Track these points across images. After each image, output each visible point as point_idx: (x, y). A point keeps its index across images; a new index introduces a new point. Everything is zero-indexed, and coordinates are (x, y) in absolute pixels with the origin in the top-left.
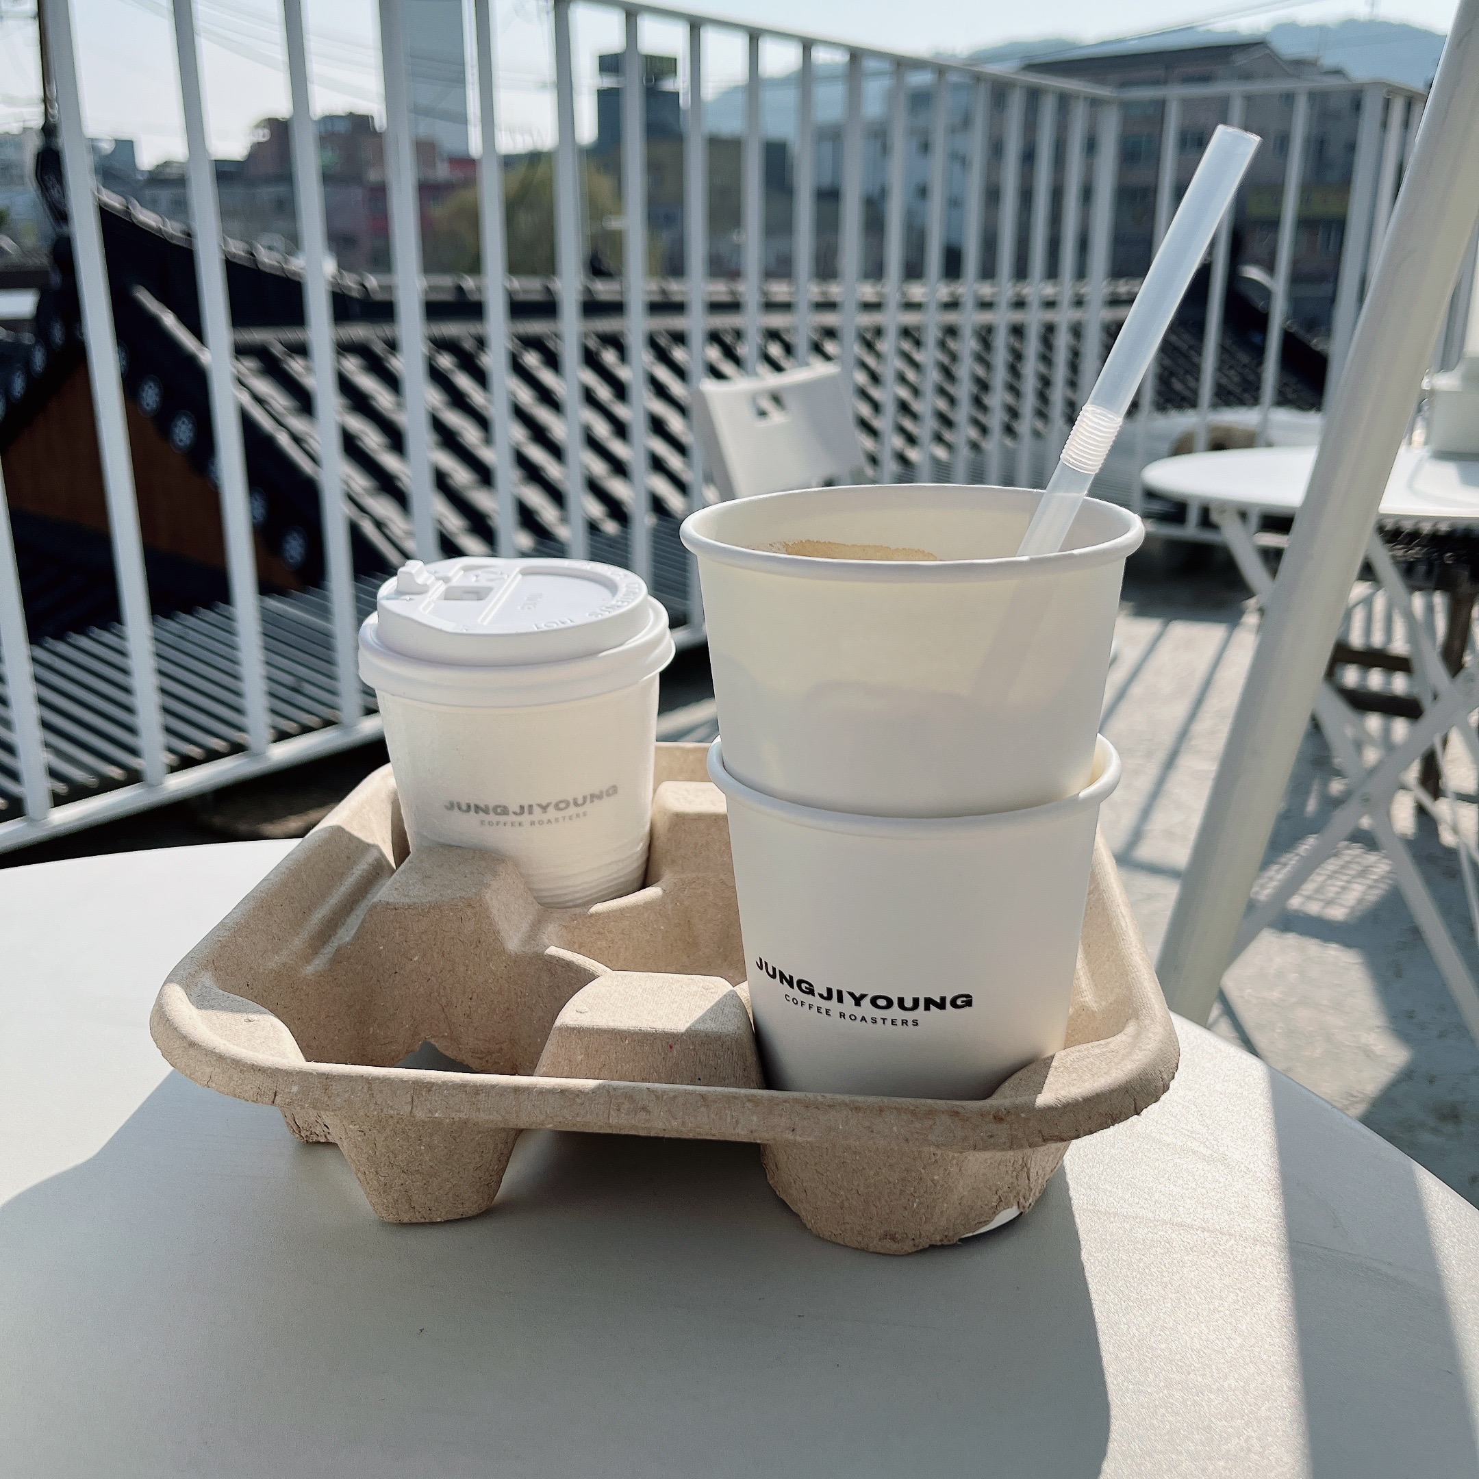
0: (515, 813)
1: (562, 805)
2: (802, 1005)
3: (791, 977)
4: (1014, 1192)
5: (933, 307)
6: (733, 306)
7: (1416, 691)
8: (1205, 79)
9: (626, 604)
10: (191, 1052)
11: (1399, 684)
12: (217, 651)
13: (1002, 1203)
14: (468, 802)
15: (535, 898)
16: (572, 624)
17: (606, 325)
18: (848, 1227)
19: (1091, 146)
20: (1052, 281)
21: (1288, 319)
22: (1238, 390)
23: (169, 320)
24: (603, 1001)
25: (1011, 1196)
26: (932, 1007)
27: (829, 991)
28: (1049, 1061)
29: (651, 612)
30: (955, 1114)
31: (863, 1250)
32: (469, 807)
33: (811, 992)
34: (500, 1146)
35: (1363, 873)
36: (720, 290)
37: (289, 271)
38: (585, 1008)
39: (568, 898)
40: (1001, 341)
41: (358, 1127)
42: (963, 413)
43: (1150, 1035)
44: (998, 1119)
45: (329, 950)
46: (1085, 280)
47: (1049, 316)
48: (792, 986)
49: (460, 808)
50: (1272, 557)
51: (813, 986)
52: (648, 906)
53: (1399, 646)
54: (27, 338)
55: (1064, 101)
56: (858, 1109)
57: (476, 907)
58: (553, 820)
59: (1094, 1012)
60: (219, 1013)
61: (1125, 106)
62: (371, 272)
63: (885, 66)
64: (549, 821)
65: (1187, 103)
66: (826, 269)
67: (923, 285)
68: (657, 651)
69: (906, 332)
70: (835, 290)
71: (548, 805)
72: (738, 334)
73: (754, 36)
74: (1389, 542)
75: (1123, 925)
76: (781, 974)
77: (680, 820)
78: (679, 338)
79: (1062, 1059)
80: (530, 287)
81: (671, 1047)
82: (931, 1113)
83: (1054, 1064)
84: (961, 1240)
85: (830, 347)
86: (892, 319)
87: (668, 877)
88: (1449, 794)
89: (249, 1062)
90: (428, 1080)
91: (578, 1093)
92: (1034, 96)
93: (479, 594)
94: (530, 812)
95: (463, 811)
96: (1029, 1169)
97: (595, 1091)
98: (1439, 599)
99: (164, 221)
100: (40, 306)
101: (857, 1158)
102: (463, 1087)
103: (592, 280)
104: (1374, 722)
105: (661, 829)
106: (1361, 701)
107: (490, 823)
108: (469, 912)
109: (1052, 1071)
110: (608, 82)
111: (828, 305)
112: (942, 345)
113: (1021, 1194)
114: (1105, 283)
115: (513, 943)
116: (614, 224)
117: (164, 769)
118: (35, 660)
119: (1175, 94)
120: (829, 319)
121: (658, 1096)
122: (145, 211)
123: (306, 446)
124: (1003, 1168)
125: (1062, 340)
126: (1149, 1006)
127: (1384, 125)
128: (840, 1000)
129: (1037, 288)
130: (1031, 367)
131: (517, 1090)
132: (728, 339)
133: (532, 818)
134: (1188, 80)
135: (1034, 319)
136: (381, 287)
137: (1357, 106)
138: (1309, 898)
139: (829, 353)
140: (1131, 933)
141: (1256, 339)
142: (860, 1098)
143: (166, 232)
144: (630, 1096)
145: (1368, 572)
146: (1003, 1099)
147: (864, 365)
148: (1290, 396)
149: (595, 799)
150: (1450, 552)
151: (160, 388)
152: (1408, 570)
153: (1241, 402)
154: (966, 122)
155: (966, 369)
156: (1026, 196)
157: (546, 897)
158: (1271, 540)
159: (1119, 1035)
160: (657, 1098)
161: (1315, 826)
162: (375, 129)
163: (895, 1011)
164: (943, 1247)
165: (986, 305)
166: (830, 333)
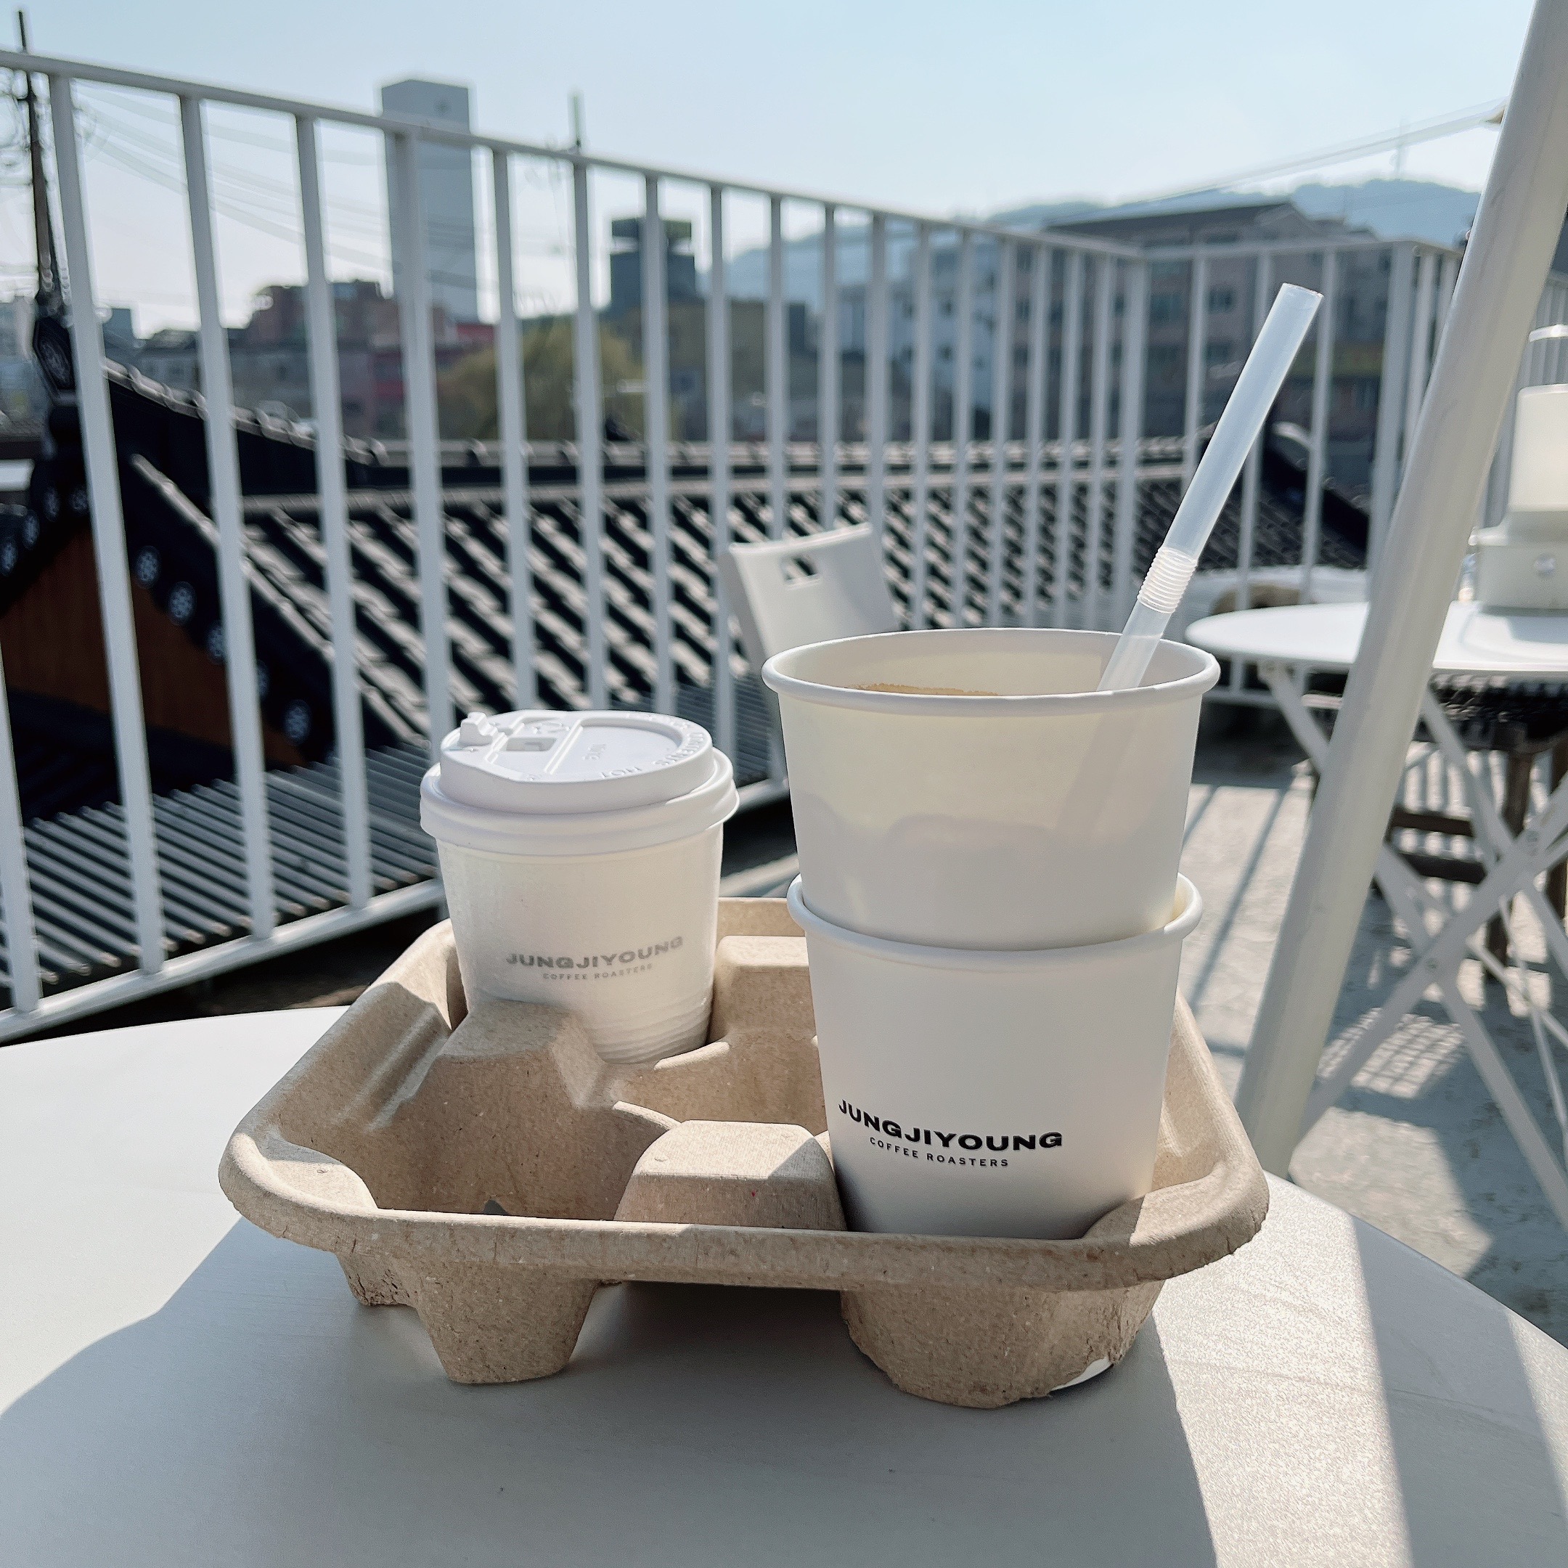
0: (579, 966)
1: (627, 957)
2: (888, 1147)
3: (877, 1119)
4: (1105, 1343)
5: (962, 468)
6: (757, 470)
7: (1478, 854)
8: (1231, 239)
9: (692, 752)
10: (267, 1202)
11: (1459, 848)
12: (222, 832)
13: (1093, 1354)
14: (530, 955)
15: (598, 1054)
16: (640, 772)
17: (626, 490)
18: (936, 1379)
19: (1120, 306)
20: (1082, 441)
21: (1326, 476)
22: (1278, 550)
23: (169, 489)
24: (681, 1150)
25: (1102, 1348)
26: (1021, 1146)
27: (917, 1132)
28: (1139, 1203)
29: (715, 763)
30: (1048, 1253)
31: (951, 1404)
32: (532, 959)
33: (897, 1133)
34: (579, 1299)
35: (1432, 1047)
36: (741, 454)
37: (294, 438)
38: (663, 1156)
39: (632, 1054)
40: (1033, 503)
41: (435, 1279)
42: (994, 578)
43: (1240, 1175)
44: (1092, 1257)
45: (392, 1107)
46: (1118, 440)
47: (1081, 476)
48: (878, 1129)
49: (523, 962)
50: (1326, 718)
51: (899, 1128)
52: (714, 1061)
53: (1457, 809)
54: (19, 510)
55: (1090, 262)
56: (950, 1249)
57: (544, 1062)
58: (617, 973)
59: (1178, 1159)
60: (290, 1163)
61: (1154, 266)
62: (379, 438)
63: (909, 228)
64: (614, 974)
65: (1215, 264)
66: (851, 433)
67: (951, 447)
68: (723, 800)
69: (934, 495)
70: (860, 453)
71: (613, 957)
72: (763, 500)
73: (776, 201)
74: (1443, 701)
75: (1205, 1069)
76: (866, 1116)
77: (744, 974)
78: (702, 504)
79: (1151, 1200)
80: (548, 452)
81: (753, 1194)
82: (1024, 1253)
83: (1144, 1205)
84: (1052, 1393)
85: (855, 511)
86: (921, 481)
87: (733, 1032)
88: (1520, 964)
89: (327, 1211)
90: (511, 1226)
91: (665, 1238)
92: (1059, 257)
93: (541, 745)
94: (595, 965)
95: (526, 964)
96: (1119, 1318)
97: (683, 1235)
98: (1496, 760)
99: (165, 389)
100: (34, 477)
101: (947, 1304)
102: (548, 1232)
103: (608, 445)
104: (1435, 886)
105: (725, 984)
106: (1424, 866)
107: (554, 977)
108: (536, 1065)
109: (1142, 1211)
110: (623, 246)
111: (853, 468)
112: (972, 508)
113: (1112, 1344)
114: (1137, 443)
115: (580, 1098)
116: (630, 388)
117: (162, 955)
118: (28, 844)
119: (1203, 256)
120: (855, 482)
121: (747, 1240)
122: (146, 380)
123: (309, 616)
124: (1093, 1316)
125: (1096, 502)
126: (1236, 1147)
127: (1416, 283)
128: (928, 1141)
129: (1068, 449)
130: (1064, 529)
131: (602, 1235)
132: (750, 503)
133: (596, 970)
134: (1213, 240)
135: (1066, 480)
136: (389, 453)
137: (1386, 263)
138: (1376, 1075)
139: (854, 518)
140: (1213, 1077)
141: (1294, 496)
142: (951, 1239)
143: (167, 400)
144: (718, 1239)
145: (1423, 732)
146: (1095, 1238)
147: (892, 531)
148: (1333, 555)
149: (660, 951)
150: (1505, 711)
151: (158, 559)
152: (1463, 729)
153: (1282, 562)
154: (991, 282)
155: (997, 533)
156: (1055, 358)
157: (608, 1053)
158: (1322, 701)
159: (1209, 1176)
160: (746, 1241)
161: (1378, 999)
162: (382, 297)
163: (984, 1151)
164: (1033, 1399)
165: (1017, 466)
166: (855, 497)
